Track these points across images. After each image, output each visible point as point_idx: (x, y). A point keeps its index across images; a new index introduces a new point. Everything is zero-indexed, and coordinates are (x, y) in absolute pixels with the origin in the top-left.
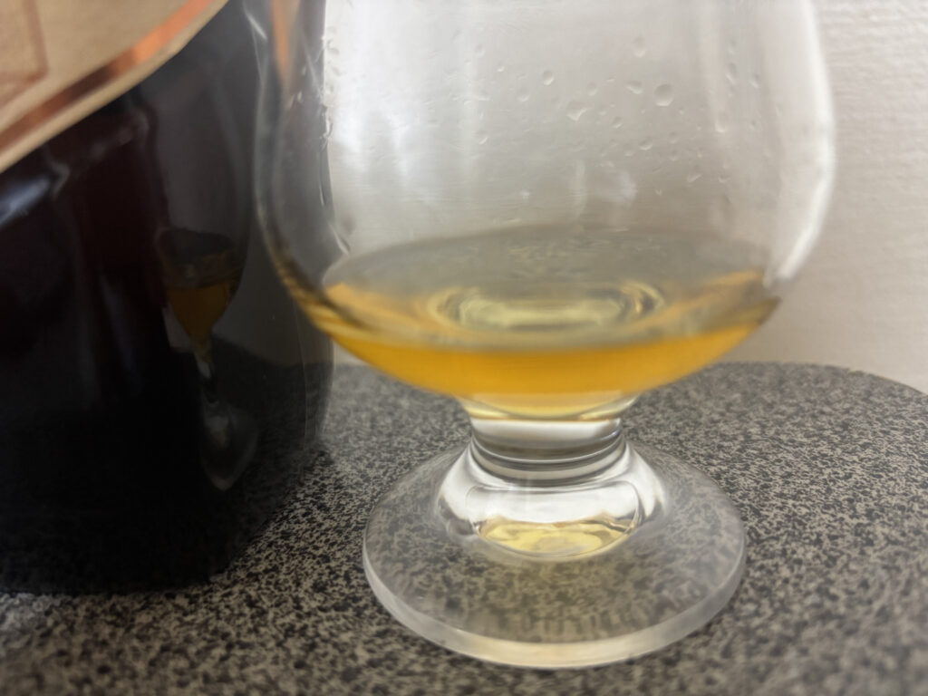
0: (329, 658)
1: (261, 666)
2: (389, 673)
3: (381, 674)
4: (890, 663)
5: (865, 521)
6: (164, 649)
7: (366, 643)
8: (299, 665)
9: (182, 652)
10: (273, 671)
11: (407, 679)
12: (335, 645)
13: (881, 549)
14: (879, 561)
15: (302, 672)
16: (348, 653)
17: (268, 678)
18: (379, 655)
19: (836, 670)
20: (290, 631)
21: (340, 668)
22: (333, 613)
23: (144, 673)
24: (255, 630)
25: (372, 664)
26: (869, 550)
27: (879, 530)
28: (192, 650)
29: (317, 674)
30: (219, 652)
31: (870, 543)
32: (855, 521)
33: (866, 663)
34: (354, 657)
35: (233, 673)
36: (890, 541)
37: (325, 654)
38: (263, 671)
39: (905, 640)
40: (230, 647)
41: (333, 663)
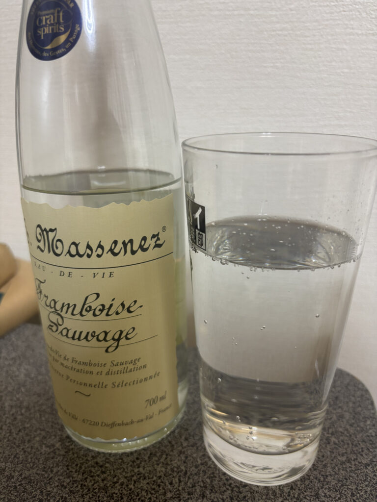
0: (191, 461)
1: (175, 462)
2: (206, 467)
3: (204, 467)
4: (322, 479)
5: (330, 435)
6: (151, 454)
7: (200, 457)
8: (184, 462)
9: (155, 455)
10: (179, 463)
11: (210, 469)
12: (193, 458)
13: (331, 446)
14: (329, 449)
15: (185, 464)
16: (195, 460)
17: (178, 465)
18: (203, 462)
19: (309, 479)
20: (181, 452)
21: (194, 464)
22: (191, 448)
23: (148, 461)
24: (172, 451)
25: (202, 464)
26: (328, 446)
27: (333, 439)
28: (158, 455)
29: (189, 465)
30: (164, 456)
31: (329, 443)
32: (328, 435)
33: (316, 479)
34: (197, 462)
35: (169, 463)
36: (335, 443)
37: (190, 460)
38: (176, 463)
39: (328, 474)
40: (167, 455)
41: (192, 462)
